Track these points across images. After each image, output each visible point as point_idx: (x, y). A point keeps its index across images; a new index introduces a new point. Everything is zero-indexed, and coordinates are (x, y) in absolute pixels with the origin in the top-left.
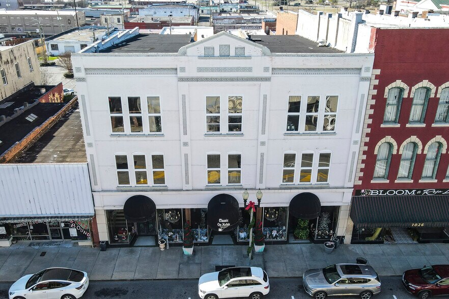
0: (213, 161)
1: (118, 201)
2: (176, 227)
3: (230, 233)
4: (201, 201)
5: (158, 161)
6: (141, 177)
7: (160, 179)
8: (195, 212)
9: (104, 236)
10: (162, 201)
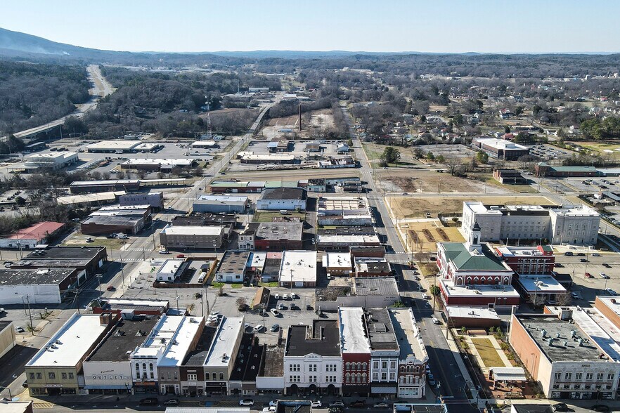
0: (311, 377)
1: (289, 385)
2: (302, 391)
3: (314, 393)
4: (307, 385)
5: (299, 377)
6: (295, 380)
7: (299, 380)
8: (306, 388)
9: (285, 393)
10: (299, 385)
